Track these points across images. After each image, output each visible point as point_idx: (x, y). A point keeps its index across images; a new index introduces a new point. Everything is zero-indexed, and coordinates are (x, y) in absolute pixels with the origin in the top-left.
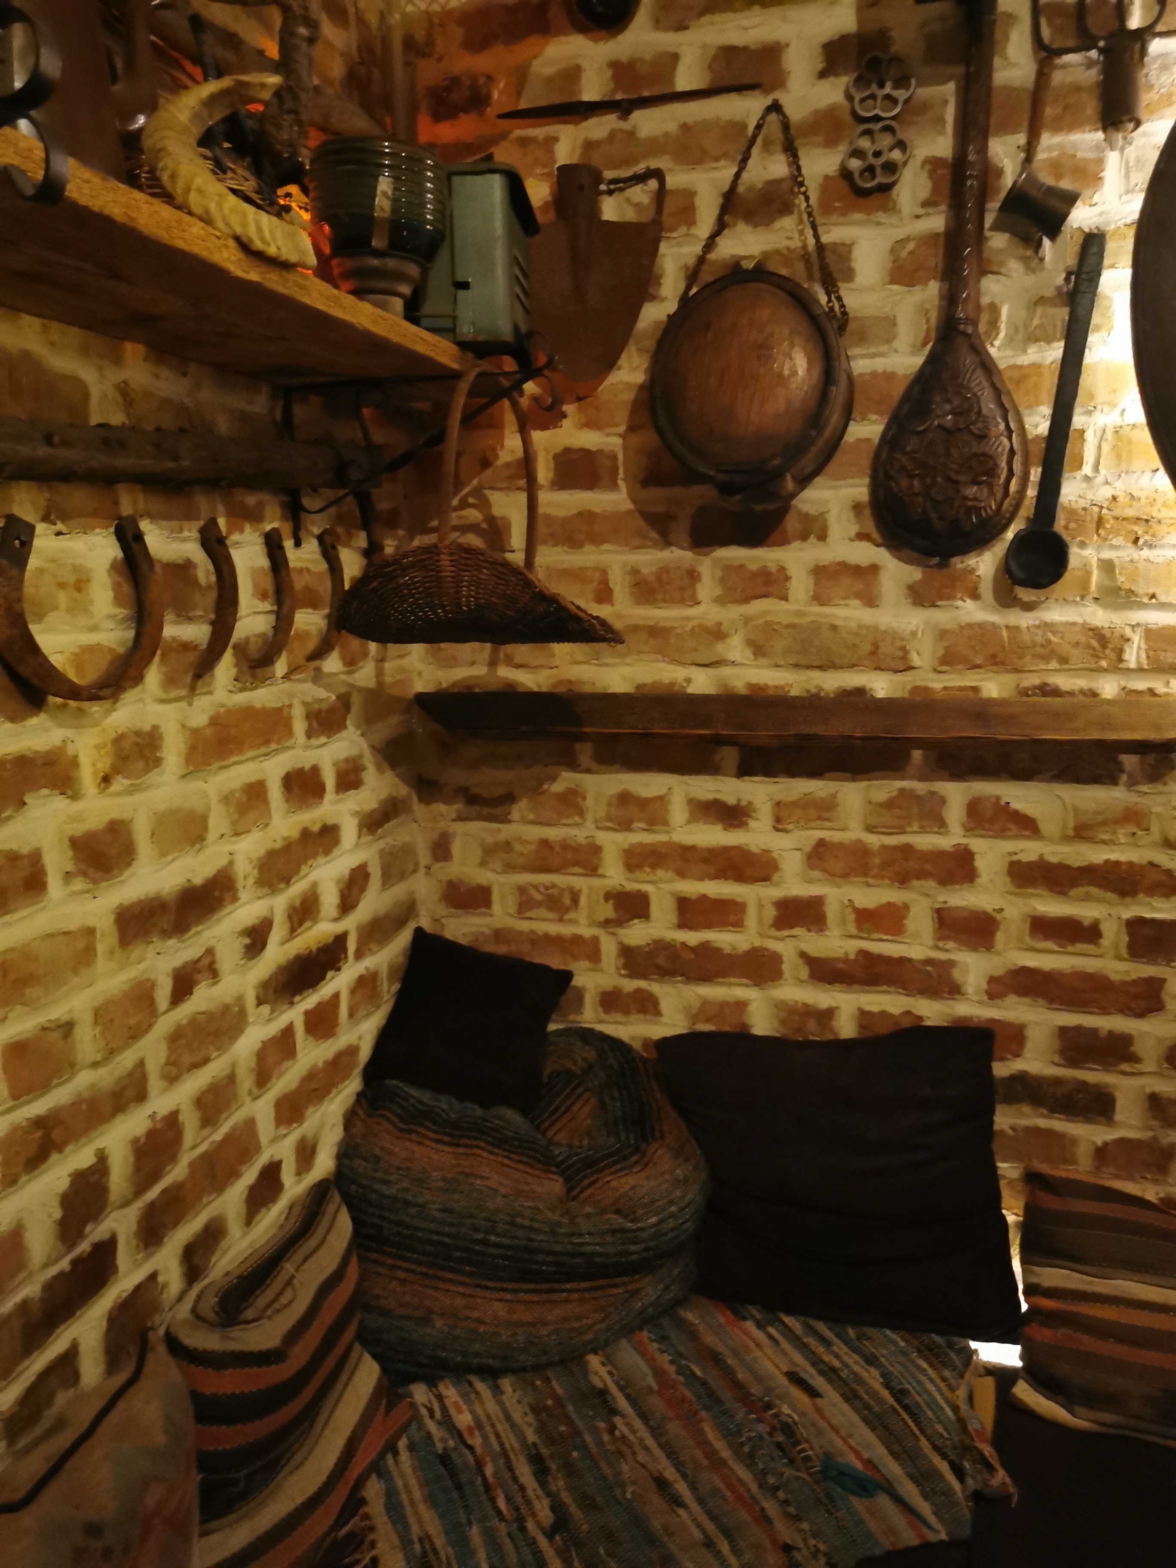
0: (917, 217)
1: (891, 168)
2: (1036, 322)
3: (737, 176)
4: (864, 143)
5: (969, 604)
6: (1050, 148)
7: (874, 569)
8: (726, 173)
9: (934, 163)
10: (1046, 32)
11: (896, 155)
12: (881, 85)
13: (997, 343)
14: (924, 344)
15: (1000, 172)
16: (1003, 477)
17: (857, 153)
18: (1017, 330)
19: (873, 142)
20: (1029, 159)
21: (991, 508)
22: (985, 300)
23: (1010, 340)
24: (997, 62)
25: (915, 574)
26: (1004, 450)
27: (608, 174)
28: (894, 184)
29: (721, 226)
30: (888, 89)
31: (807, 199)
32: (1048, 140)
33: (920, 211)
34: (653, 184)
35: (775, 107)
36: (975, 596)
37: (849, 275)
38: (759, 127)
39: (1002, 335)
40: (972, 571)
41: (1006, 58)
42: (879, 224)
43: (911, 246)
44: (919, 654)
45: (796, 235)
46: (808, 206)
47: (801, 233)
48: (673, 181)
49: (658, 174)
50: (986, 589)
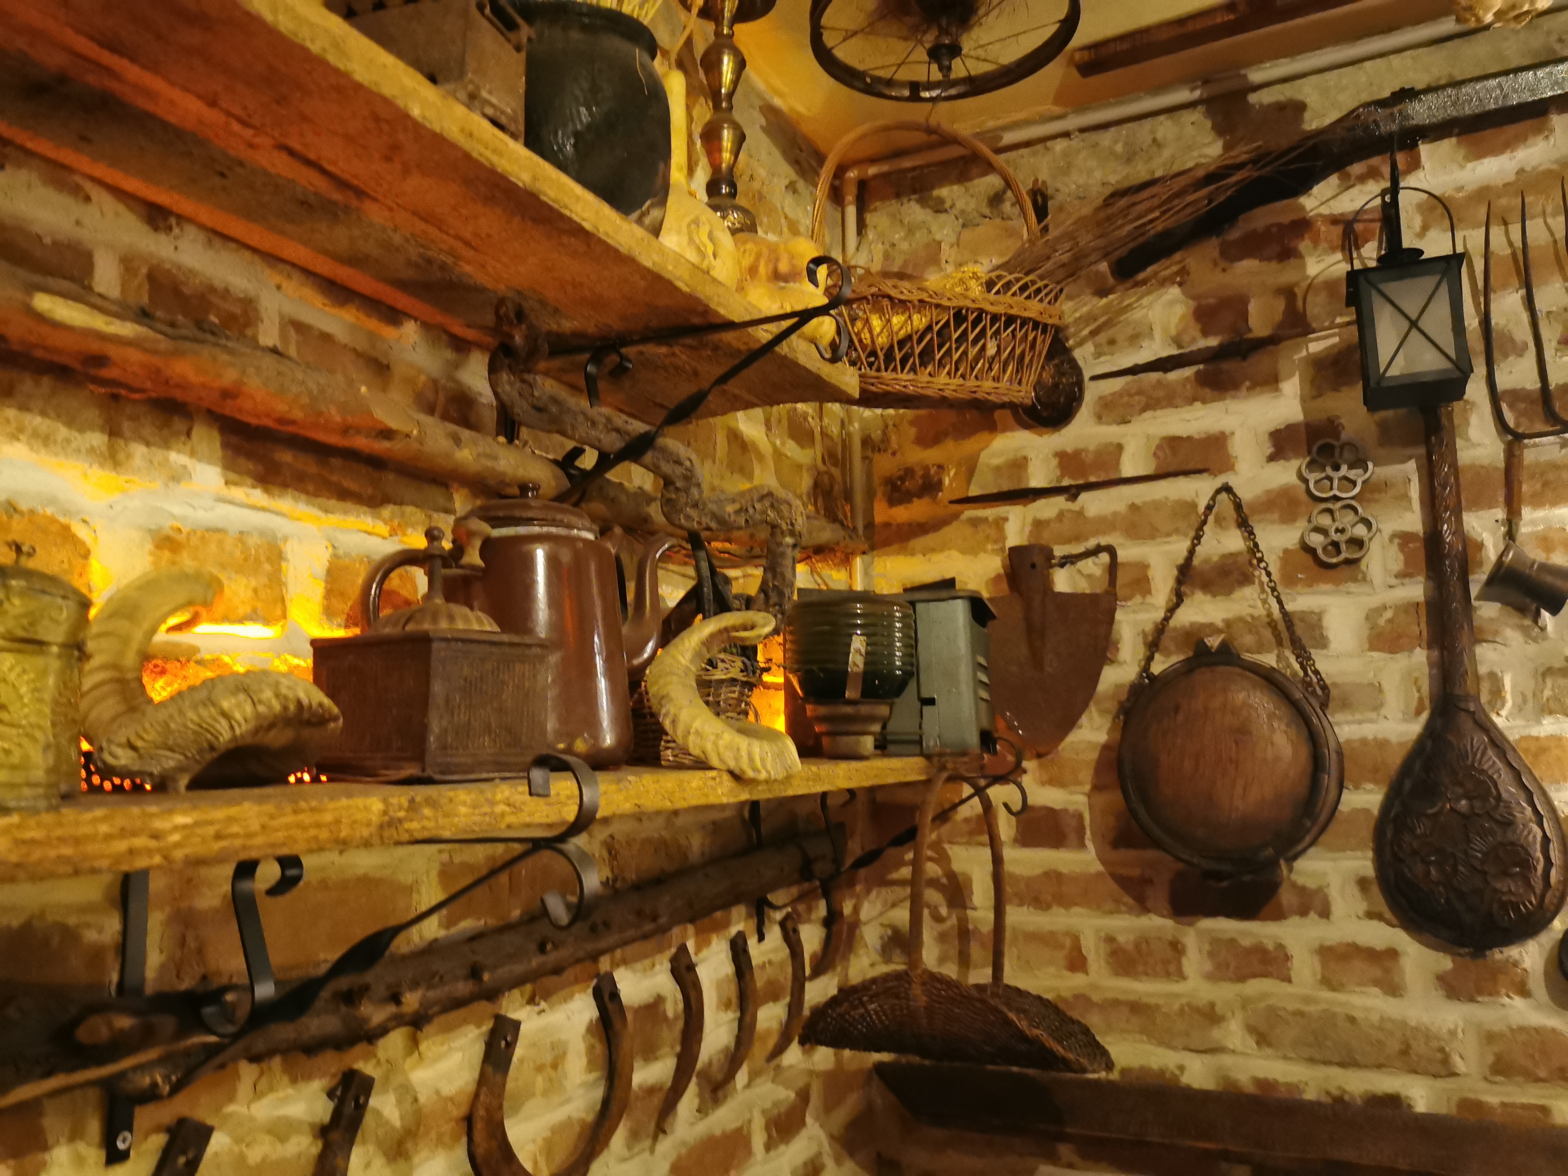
0: (1391, 587)
1: (1358, 543)
2: (1547, 693)
3: (1191, 552)
4: (1325, 521)
5: (1518, 1002)
6: (1533, 522)
7: (1392, 954)
8: (1180, 547)
9: (1404, 539)
10: (1510, 417)
11: (1360, 531)
12: (1337, 468)
13: (1504, 713)
14: (1418, 713)
15: (1480, 546)
16: (1540, 868)
17: (1318, 530)
18: (1525, 701)
19: (1334, 520)
20: (1510, 535)
21: (1531, 903)
22: (1483, 670)
23: (1519, 708)
24: (1459, 443)
25: (1446, 963)
26: (1535, 837)
27: (1059, 551)
28: (1363, 556)
29: (1178, 598)
30: (1344, 470)
31: (1269, 574)
32: (1527, 513)
33: (1394, 581)
34: (1105, 557)
35: (1227, 489)
36: (1524, 992)
37: (1323, 643)
38: (1209, 508)
39: (1509, 704)
40: (1516, 964)
41: (1468, 440)
42: (1348, 593)
43: (1389, 614)
44: (1462, 1057)
45: (1259, 604)
46: (1271, 581)
47: (1264, 602)
48: (1123, 555)
49: (1111, 551)
50: (1537, 983)
